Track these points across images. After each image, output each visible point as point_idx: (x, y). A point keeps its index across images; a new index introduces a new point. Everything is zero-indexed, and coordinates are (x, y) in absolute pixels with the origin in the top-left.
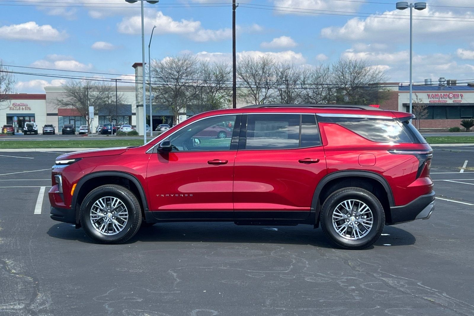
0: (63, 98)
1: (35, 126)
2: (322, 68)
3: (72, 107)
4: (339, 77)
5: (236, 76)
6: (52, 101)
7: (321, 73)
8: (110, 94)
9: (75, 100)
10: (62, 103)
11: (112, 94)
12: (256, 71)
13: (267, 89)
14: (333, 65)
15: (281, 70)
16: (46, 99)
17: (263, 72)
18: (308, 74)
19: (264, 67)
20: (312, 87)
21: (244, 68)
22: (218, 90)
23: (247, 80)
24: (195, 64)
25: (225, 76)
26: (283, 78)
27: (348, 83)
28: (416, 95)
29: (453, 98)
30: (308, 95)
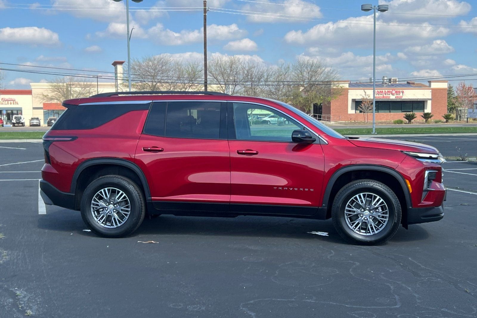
0: (48, 93)
1: (22, 119)
2: (283, 67)
3: (57, 102)
4: (298, 75)
5: (207, 74)
6: (38, 96)
7: (282, 72)
8: (91, 90)
9: (59, 95)
10: (48, 98)
11: (93, 90)
12: (225, 70)
13: (234, 86)
14: (292, 64)
15: (247, 68)
16: (32, 95)
17: (231, 70)
18: (271, 73)
19: (232, 66)
20: (274, 84)
21: (214, 66)
22: (191, 86)
23: (217, 78)
24: (170, 62)
25: (197, 74)
26: (248, 76)
27: (305, 81)
28: (365, 92)
29: (395, 94)
30: (271, 91)
